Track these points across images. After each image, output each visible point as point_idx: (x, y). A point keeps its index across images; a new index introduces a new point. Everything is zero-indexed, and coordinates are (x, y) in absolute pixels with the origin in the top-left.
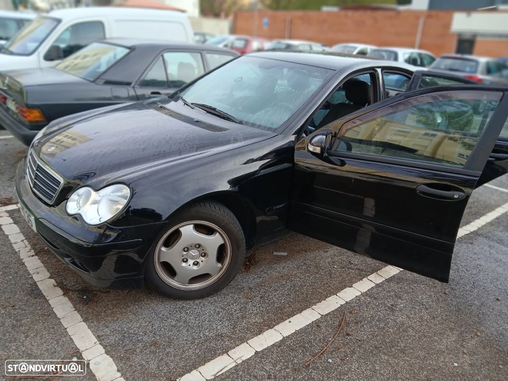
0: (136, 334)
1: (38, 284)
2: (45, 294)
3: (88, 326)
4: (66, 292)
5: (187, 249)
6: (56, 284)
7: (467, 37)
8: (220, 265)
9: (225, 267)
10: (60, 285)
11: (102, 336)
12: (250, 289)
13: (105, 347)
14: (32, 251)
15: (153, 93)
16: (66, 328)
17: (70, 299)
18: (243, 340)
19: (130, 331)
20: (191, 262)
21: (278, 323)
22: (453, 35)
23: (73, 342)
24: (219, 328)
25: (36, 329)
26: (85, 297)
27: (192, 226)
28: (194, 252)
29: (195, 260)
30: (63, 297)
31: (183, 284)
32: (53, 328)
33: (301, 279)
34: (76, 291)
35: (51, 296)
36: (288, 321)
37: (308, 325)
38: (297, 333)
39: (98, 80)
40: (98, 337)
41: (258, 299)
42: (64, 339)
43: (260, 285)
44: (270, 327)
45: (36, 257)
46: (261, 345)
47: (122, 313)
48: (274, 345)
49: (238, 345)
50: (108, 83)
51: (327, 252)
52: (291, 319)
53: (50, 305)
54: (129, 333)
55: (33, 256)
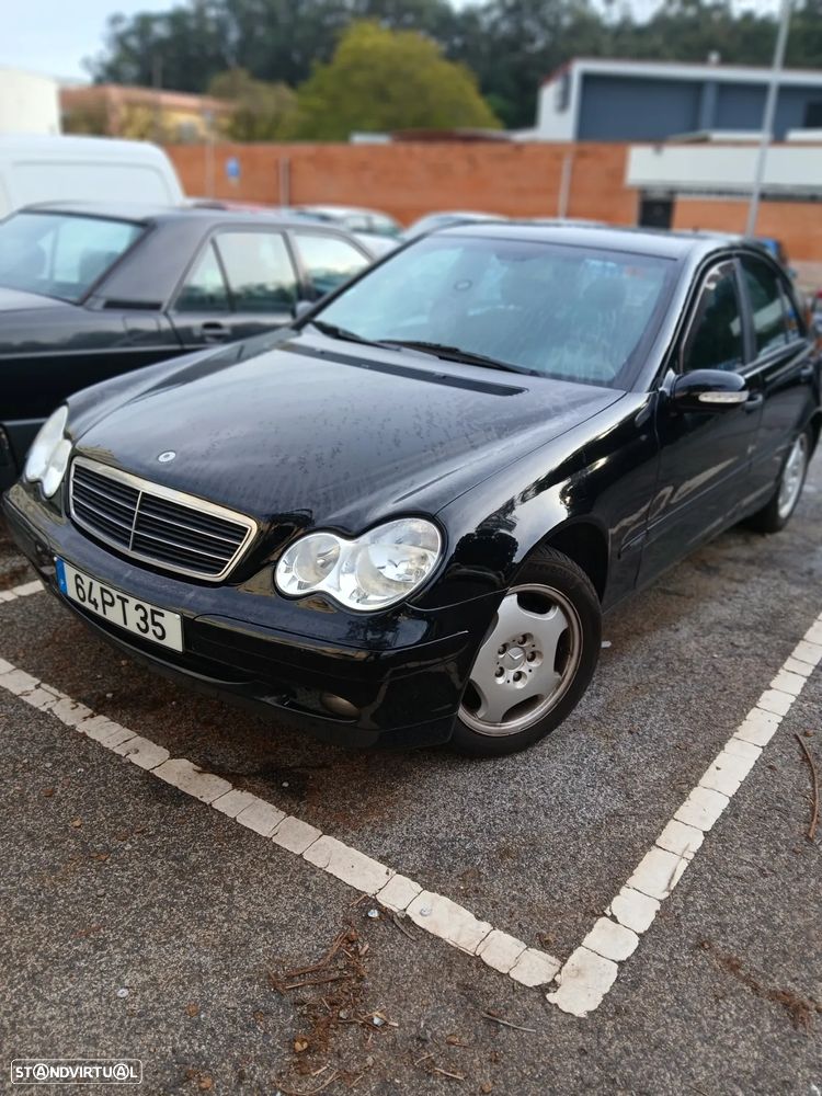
0: (453, 840)
1: (156, 772)
2: (192, 793)
3: (344, 841)
4: (237, 781)
5: (505, 648)
6: (199, 769)
7: (659, 195)
8: (558, 676)
9: (567, 678)
10: (206, 767)
11: (389, 856)
12: (596, 718)
13: (413, 877)
14: (81, 705)
15: (208, 326)
16: (301, 856)
17: (258, 794)
18: (665, 817)
19: (440, 836)
20: (510, 674)
21: (700, 775)
22: (629, 191)
23: (339, 880)
24: (601, 799)
25: (236, 870)
26: (285, 784)
27: (516, 596)
28: (515, 653)
29: (517, 670)
30: (236, 793)
31: (493, 723)
32: (272, 861)
33: (672, 687)
34: (256, 775)
35: (208, 796)
36: (712, 768)
37: (753, 769)
38: (746, 786)
39: (91, 299)
40: (382, 860)
41: (626, 735)
42: (314, 878)
43: (609, 708)
44: (693, 784)
45: (101, 718)
46: (703, 819)
47: (389, 803)
48: (724, 816)
49: (663, 827)
50: (112, 305)
51: (677, 630)
52: (716, 762)
53: (222, 815)
54: (440, 842)
55: (92, 716)
